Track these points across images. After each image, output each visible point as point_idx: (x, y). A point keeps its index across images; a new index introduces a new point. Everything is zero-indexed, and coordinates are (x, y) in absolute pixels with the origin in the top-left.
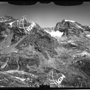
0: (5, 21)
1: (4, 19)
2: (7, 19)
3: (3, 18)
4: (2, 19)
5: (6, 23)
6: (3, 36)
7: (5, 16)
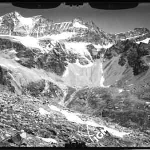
0: (136, 37)
1: (133, 33)
2: (139, 33)
3: (131, 32)
4: (130, 34)
5: (137, 41)
6: (145, 65)
7: (136, 29)
